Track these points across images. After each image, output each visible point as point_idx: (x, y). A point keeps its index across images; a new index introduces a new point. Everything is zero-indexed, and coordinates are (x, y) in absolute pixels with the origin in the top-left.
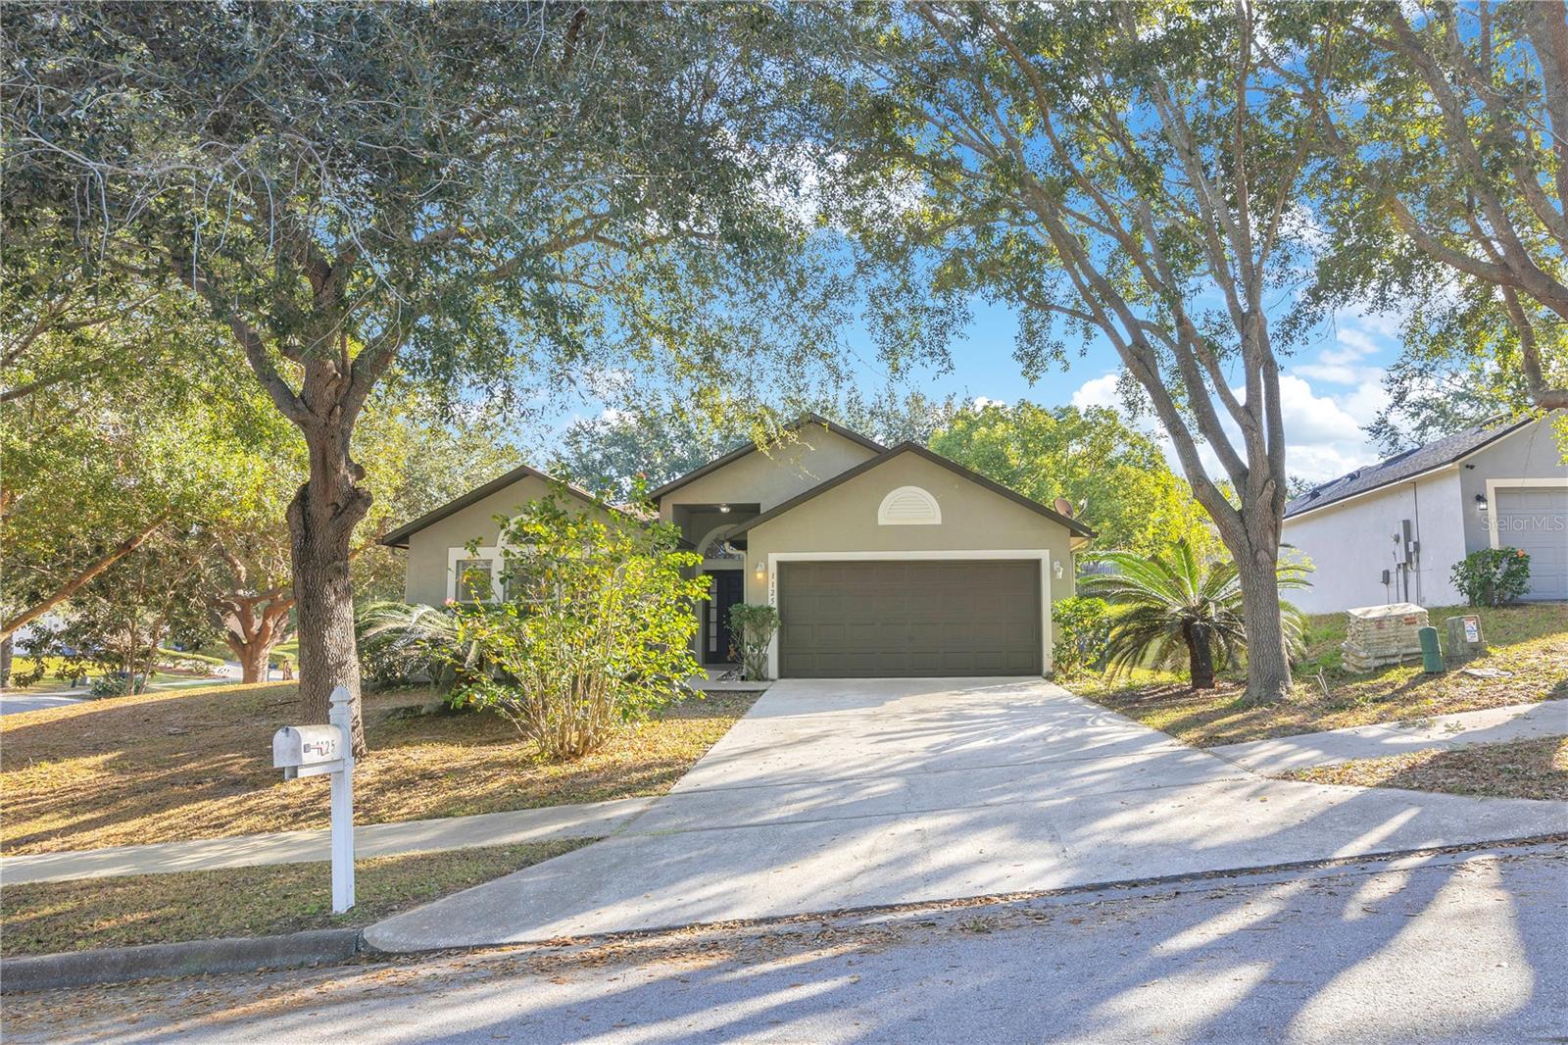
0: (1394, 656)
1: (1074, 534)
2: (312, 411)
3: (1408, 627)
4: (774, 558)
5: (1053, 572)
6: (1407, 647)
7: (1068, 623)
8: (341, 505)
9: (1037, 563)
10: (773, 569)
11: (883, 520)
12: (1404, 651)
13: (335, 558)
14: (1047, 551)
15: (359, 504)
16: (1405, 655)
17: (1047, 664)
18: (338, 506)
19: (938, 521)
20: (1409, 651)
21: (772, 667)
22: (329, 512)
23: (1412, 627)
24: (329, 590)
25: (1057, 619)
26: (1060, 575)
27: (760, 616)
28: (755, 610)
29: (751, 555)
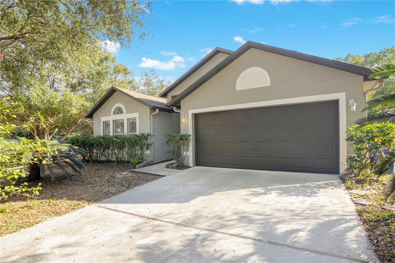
1: (366, 79)
4: (191, 112)
5: (348, 107)
7: (361, 141)
9: (336, 103)
10: (190, 117)
11: (238, 88)
14: (344, 93)
17: (343, 166)
19: (269, 84)
21: (191, 161)
25: (350, 139)
26: (354, 108)
27: (184, 138)
28: (184, 136)
29: (182, 112)
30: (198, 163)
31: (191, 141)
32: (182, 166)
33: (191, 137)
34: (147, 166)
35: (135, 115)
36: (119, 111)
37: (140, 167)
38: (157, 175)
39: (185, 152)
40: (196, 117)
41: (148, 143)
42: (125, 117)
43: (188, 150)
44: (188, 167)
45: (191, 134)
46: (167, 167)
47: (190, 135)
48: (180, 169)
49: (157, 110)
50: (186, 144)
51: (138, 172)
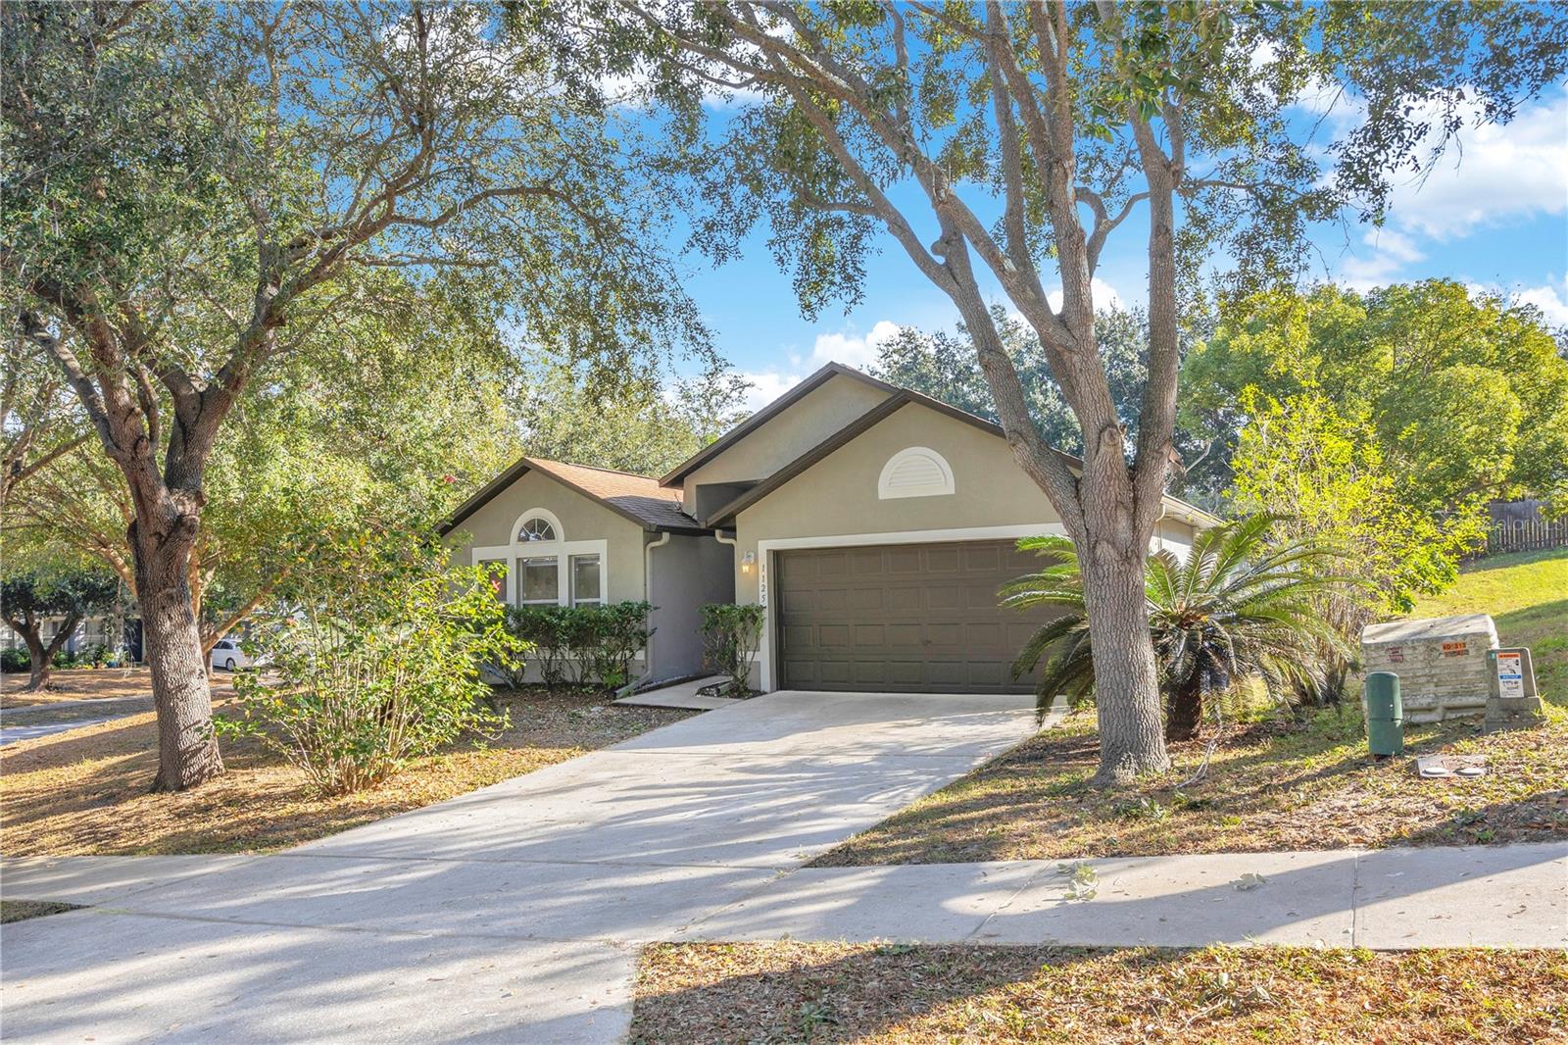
0: (1429, 710)
2: (118, 447)
3: (1452, 660)
4: (765, 546)
6: (1456, 694)
8: (164, 534)
10: (763, 560)
11: (885, 492)
12: (1446, 702)
13: (165, 586)
15: (183, 533)
16: (1449, 709)
18: (161, 536)
19: (950, 489)
20: (1457, 702)
21: (766, 677)
22: (153, 542)
23: (1462, 660)
24: (163, 617)
27: (751, 615)
28: (746, 610)
29: (739, 544)
30: (783, 682)
31: (766, 624)
32: (741, 690)
33: (766, 613)
34: (645, 691)
35: (598, 547)
36: (541, 530)
37: (629, 694)
38: (688, 710)
39: (750, 654)
40: (778, 557)
41: (643, 628)
42: (560, 550)
43: (756, 649)
44: (758, 693)
45: (766, 604)
46: (702, 691)
47: (763, 608)
48: (738, 697)
49: (666, 536)
50: (752, 632)
51: (633, 706)
